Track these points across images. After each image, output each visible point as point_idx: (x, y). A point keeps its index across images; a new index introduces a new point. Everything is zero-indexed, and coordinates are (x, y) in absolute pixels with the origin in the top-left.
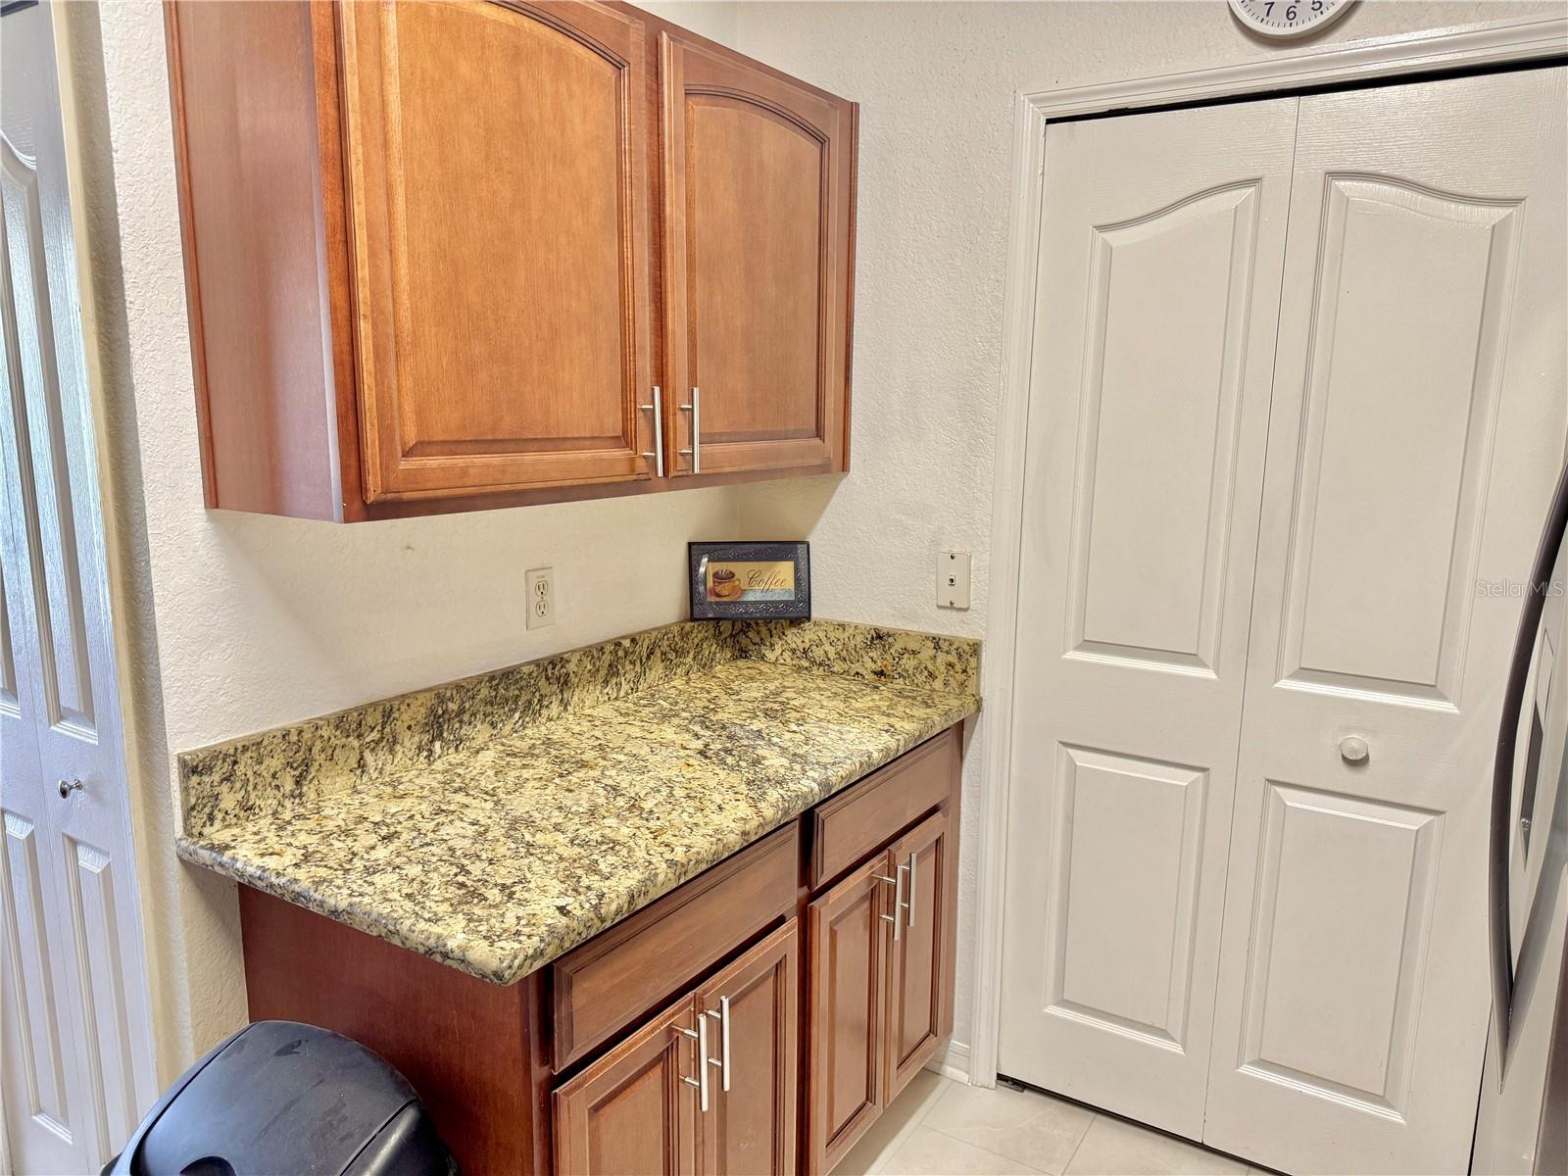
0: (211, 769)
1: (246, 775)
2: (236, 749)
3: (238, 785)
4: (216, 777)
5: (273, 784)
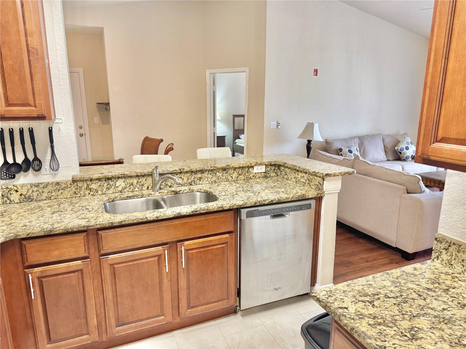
0: (441, 243)
1: (452, 253)
2: (451, 242)
3: (449, 254)
4: (443, 247)
5: (462, 263)
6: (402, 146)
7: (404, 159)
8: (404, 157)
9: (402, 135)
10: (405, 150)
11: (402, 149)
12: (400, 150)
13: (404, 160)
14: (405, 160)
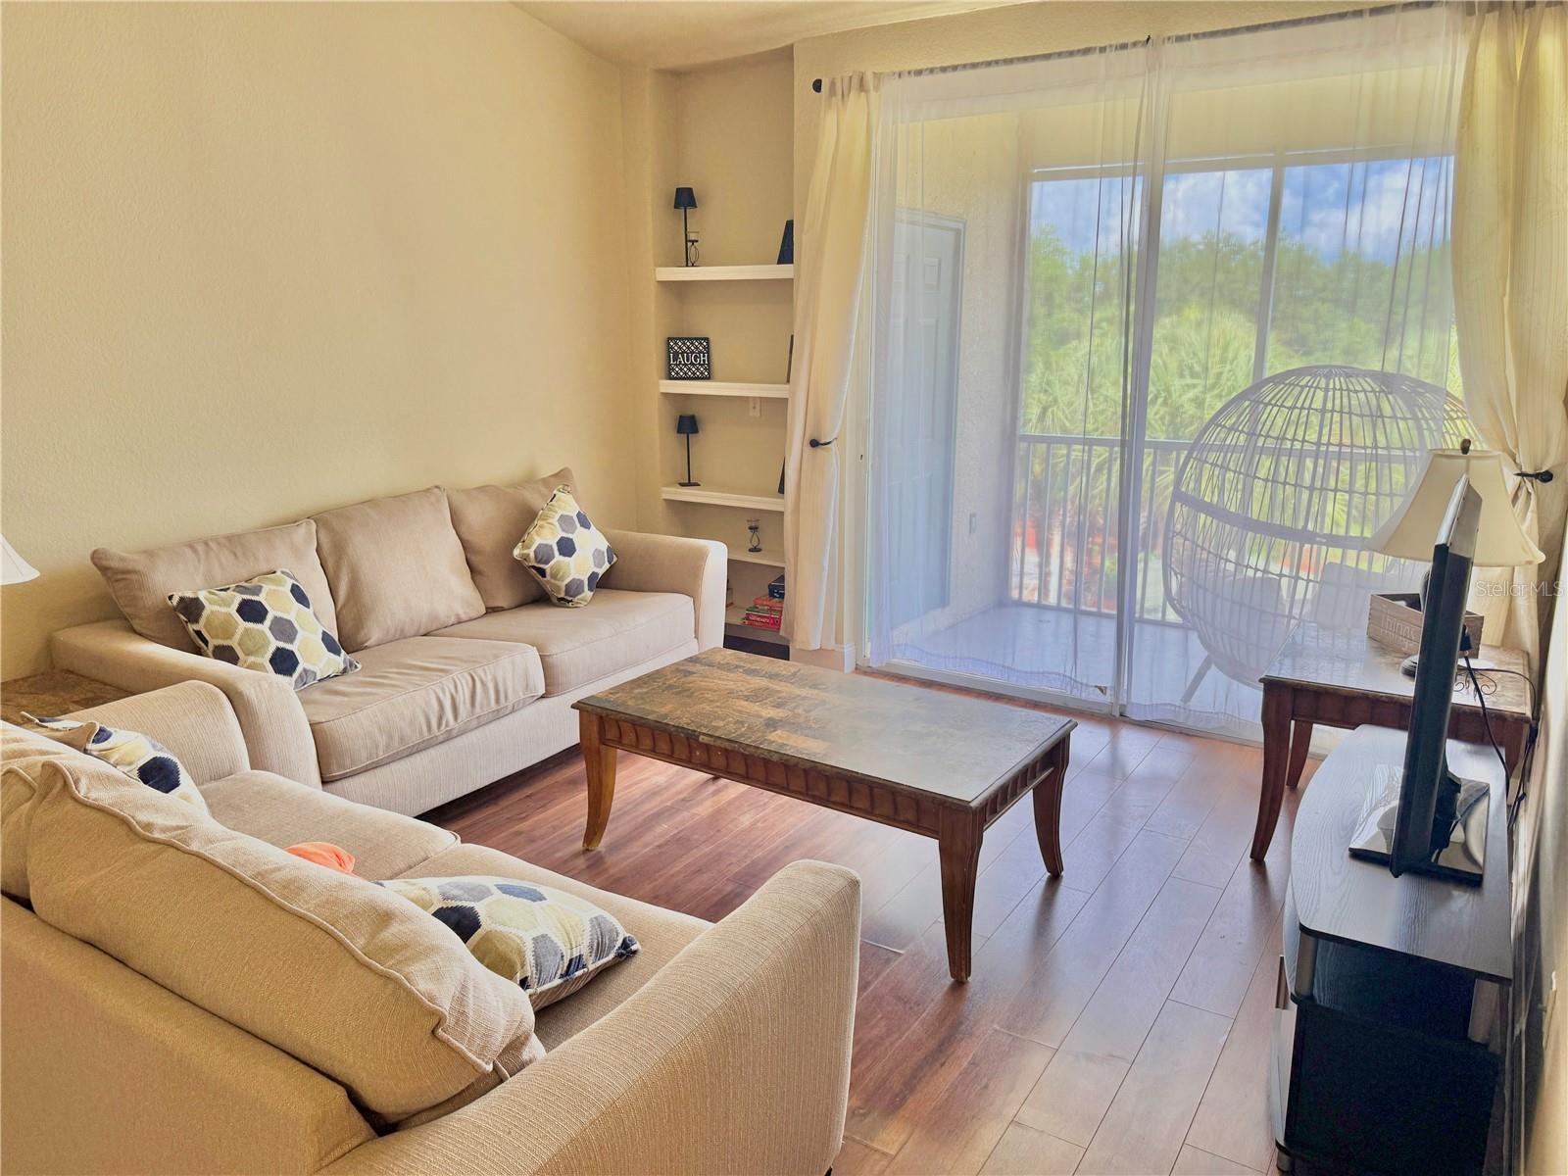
6: (545, 536)
7: (562, 595)
8: (558, 587)
9: (545, 481)
10: (558, 558)
11: (544, 555)
12: (536, 558)
13: (563, 602)
14: (569, 602)
